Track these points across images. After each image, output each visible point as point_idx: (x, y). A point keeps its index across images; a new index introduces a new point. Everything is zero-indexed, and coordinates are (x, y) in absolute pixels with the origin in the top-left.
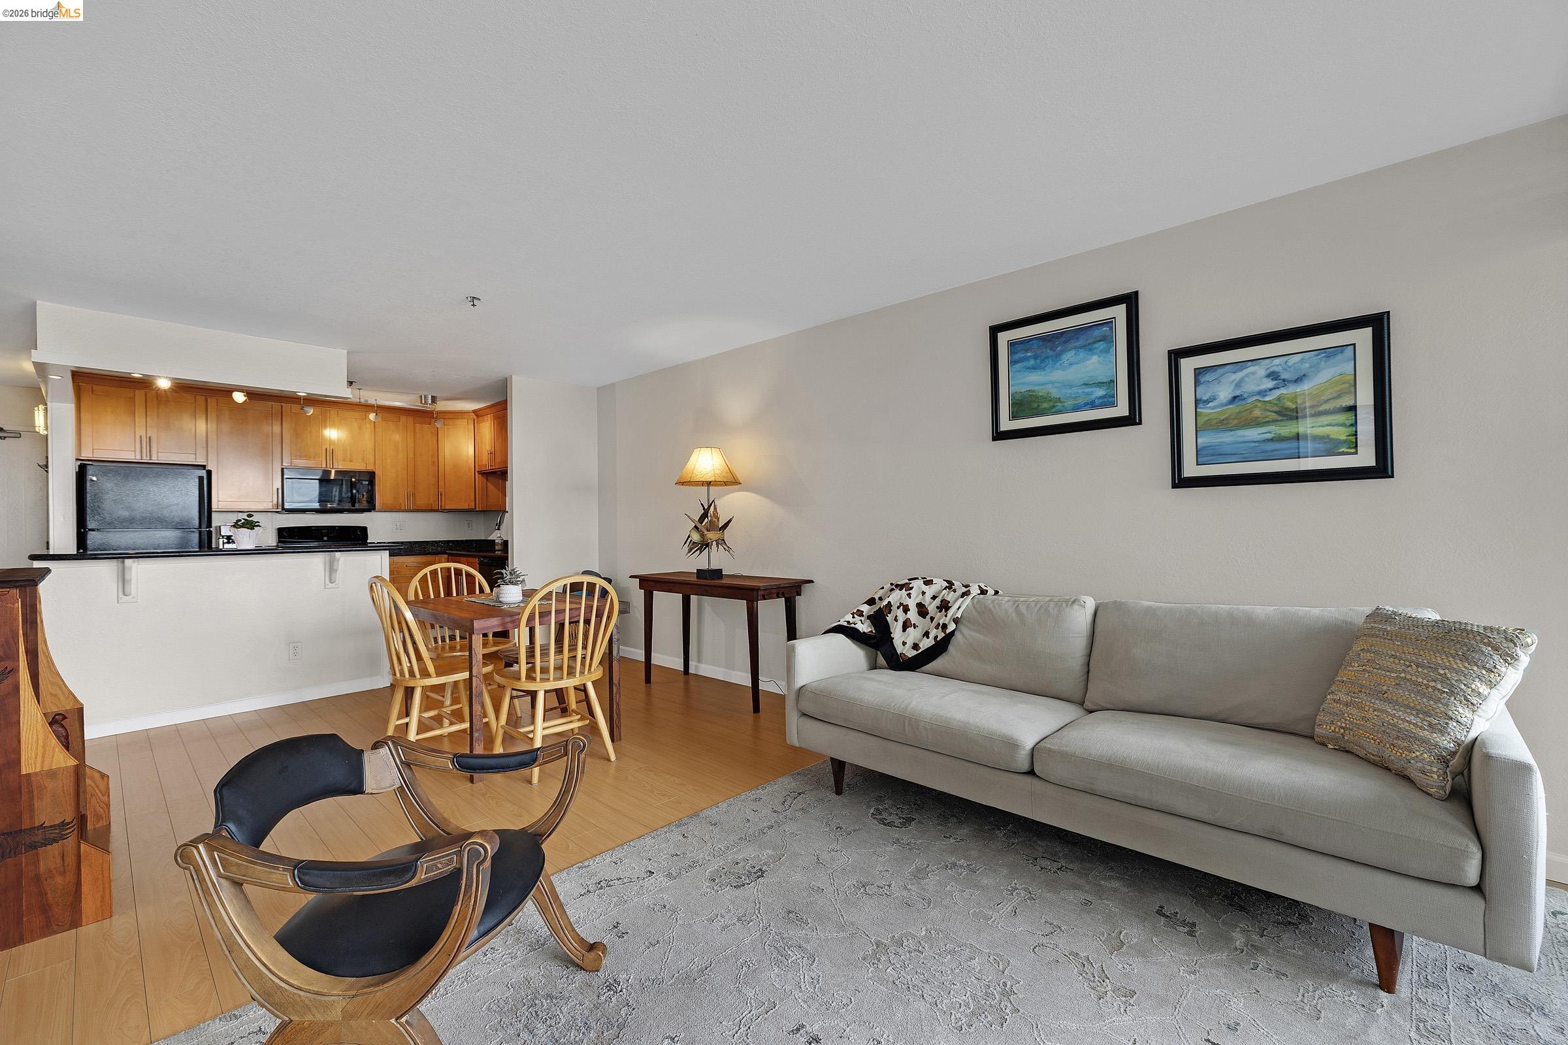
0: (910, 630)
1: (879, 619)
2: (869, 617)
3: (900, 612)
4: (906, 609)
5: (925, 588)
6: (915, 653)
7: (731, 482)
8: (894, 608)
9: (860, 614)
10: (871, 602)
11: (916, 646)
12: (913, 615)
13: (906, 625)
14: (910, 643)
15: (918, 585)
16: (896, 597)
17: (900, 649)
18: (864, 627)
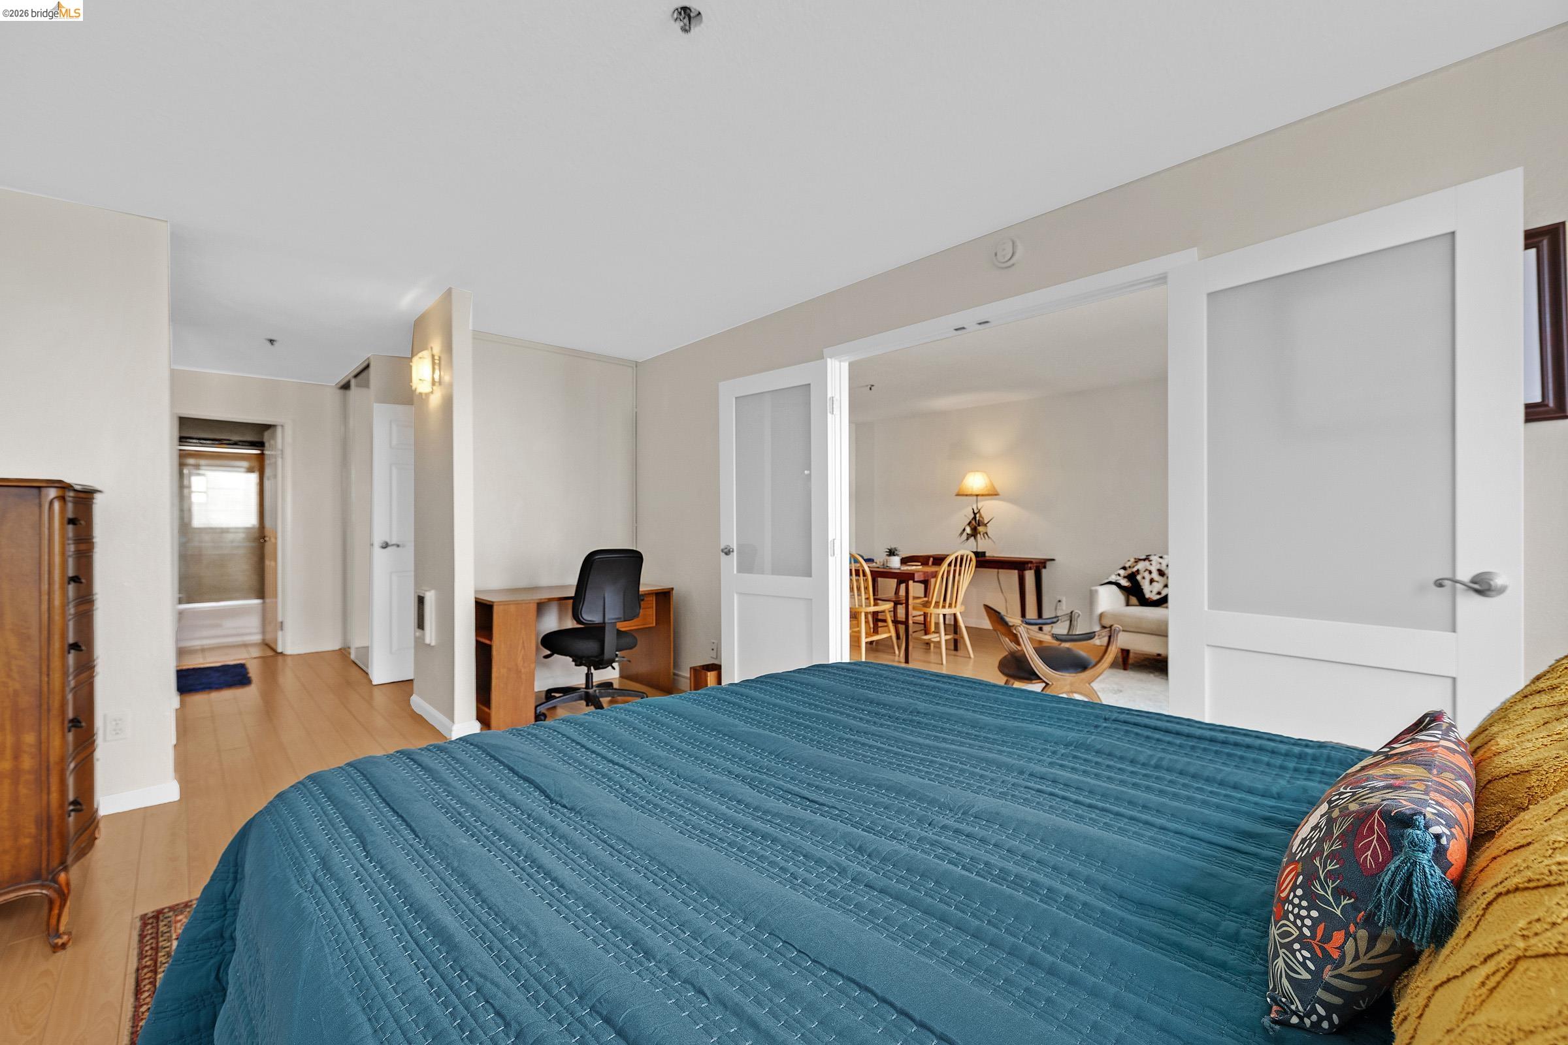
0: (1154, 584)
1: (1132, 577)
2: (1125, 577)
3: (1146, 574)
4: (1150, 572)
5: (1161, 560)
6: (1158, 597)
7: (993, 494)
8: (1141, 572)
9: (1119, 575)
10: (1124, 568)
11: (1159, 593)
12: (1155, 575)
13: (1152, 581)
14: (1155, 591)
15: (1154, 559)
16: (1141, 566)
17: (1148, 595)
18: (1124, 583)
